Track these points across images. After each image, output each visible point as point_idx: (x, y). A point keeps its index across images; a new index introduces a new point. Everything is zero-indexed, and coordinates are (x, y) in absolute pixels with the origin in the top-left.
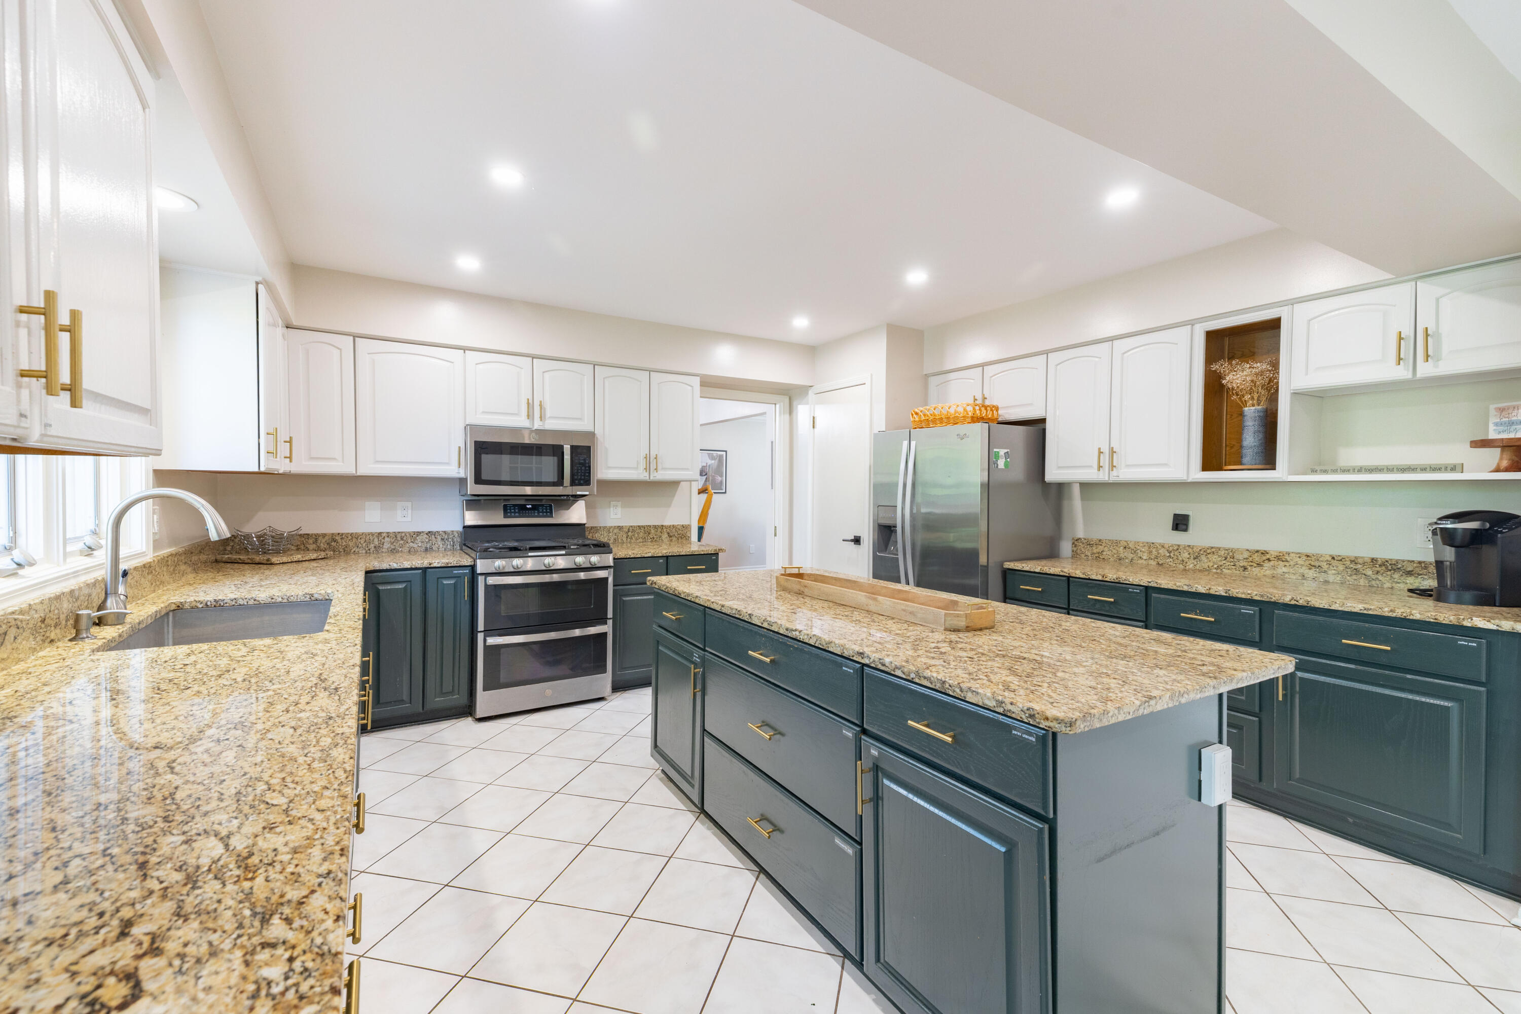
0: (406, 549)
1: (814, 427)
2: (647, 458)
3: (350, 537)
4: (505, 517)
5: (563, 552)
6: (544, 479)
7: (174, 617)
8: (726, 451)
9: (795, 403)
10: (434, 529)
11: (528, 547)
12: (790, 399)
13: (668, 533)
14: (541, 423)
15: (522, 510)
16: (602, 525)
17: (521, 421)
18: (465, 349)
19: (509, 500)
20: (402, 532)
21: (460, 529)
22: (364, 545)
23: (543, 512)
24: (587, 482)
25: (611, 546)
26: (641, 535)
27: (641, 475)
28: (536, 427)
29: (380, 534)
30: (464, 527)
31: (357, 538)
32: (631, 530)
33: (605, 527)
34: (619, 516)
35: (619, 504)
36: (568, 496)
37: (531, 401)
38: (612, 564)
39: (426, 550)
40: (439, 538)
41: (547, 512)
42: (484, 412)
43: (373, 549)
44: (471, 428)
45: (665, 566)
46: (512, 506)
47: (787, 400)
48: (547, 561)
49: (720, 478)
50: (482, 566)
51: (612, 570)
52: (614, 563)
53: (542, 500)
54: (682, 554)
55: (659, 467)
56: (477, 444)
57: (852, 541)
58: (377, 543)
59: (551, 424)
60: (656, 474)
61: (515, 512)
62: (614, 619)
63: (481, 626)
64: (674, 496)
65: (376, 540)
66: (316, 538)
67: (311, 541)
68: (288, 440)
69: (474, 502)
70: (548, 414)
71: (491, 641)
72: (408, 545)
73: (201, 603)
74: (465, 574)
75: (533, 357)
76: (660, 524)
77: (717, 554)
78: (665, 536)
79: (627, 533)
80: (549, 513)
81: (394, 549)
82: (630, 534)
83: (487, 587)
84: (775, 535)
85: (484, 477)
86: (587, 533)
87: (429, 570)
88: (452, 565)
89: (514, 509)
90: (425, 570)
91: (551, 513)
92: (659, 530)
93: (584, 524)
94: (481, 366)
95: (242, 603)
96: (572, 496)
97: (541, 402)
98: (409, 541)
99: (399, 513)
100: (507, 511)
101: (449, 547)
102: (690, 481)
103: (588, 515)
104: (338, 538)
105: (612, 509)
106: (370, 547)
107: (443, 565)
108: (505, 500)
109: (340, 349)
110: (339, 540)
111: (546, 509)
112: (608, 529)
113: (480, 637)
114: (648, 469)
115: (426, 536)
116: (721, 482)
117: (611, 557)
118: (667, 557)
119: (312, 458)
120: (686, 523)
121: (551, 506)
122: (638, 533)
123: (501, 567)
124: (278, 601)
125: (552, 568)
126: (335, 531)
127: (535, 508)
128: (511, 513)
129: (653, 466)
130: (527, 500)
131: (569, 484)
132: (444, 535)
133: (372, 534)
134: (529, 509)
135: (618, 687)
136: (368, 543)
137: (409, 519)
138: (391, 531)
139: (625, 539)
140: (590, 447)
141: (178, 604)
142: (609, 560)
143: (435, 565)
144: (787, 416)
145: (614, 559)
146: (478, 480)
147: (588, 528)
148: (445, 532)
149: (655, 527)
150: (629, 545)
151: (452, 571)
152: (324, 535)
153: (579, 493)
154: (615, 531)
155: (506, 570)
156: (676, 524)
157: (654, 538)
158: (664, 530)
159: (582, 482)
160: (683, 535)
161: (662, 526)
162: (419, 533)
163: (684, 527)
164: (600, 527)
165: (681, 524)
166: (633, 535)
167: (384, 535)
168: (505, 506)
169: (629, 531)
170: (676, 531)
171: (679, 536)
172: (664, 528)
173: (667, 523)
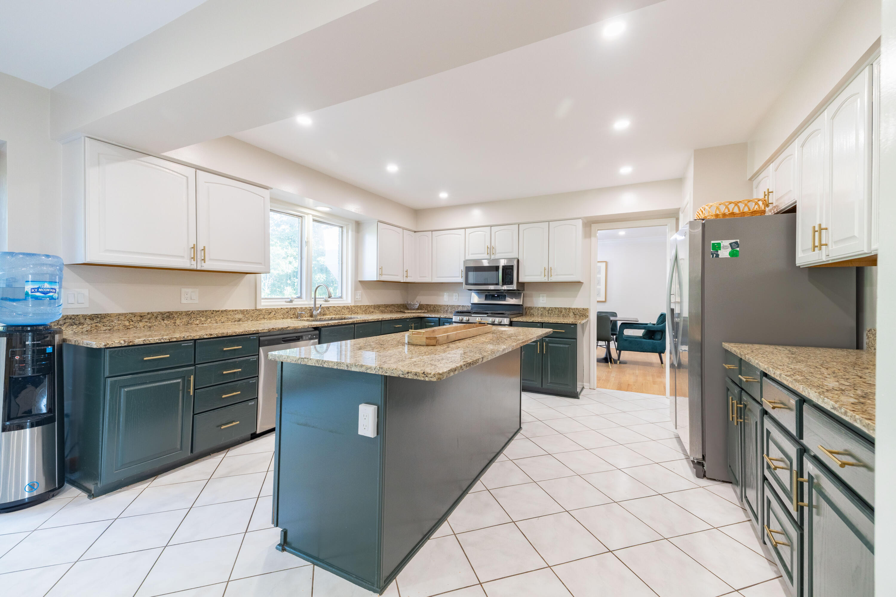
3: (439, 306)
4: (487, 300)
6: (494, 282)
14: (494, 256)
15: (493, 297)
17: (485, 256)
18: (465, 228)
19: (486, 292)
20: (454, 305)
22: (443, 309)
23: (502, 299)
24: (512, 283)
26: (557, 312)
28: (492, 258)
29: (447, 305)
30: (471, 304)
31: (441, 306)
33: (536, 307)
34: (545, 302)
35: (546, 295)
37: (489, 246)
42: (472, 254)
44: (465, 261)
46: (489, 295)
53: (502, 293)
54: (550, 322)
55: (554, 274)
56: (466, 267)
59: (498, 256)
60: (552, 278)
61: (490, 298)
64: (579, 291)
66: (430, 306)
68: (406, 270)
70: (497, 252)
75: (491, 226)
76: (568, 307)
80: (505, 299)
81: (452, 312)
82: (550, 311)
85: (471, 282)
86: (526, 310)
90: (439, 318)
93: (521, 305)
94: (471, 234)
97: (494, 246)
98: (456, 309)
99: (454, 297)
100: (487, 298)
105: (541, 298)
109: (427, 236)
110: (436, 307)
111: (503, 297)
112: (538, 309)
114: (546, 275)
115: (462, 307)
120: (585, 307)
121: (505, 295)
122: (555, 312)
126: (435, 304)
127: (498, 296)
129: (549, 274)
130: (494, 292)
131: (502, 285)
132: (467, 307)
133: (445, 305)
134: (496, 297)
137: (457, 300)
139: (547, 314)
146: (467, 283)
147: (525, 307)
149: (565, 308)
151: (448, 320)
152: (432, 305)
154: (542, 310)
156: (579, 307)
157: (564, 315)
158: (571, 311)
159: (509, 283)
160: (583, 314)
161: (570, 308)
162: (460, 306)
163: (584, 310)
164: (533, 307)
165: (582, 308)
166: (552, 313)
167: (449, 306)
168: (486, 295)
169: (549, 310)
170: (579, 312)
171: (581, 316)
172: (571, 309)
173: (574, 306)
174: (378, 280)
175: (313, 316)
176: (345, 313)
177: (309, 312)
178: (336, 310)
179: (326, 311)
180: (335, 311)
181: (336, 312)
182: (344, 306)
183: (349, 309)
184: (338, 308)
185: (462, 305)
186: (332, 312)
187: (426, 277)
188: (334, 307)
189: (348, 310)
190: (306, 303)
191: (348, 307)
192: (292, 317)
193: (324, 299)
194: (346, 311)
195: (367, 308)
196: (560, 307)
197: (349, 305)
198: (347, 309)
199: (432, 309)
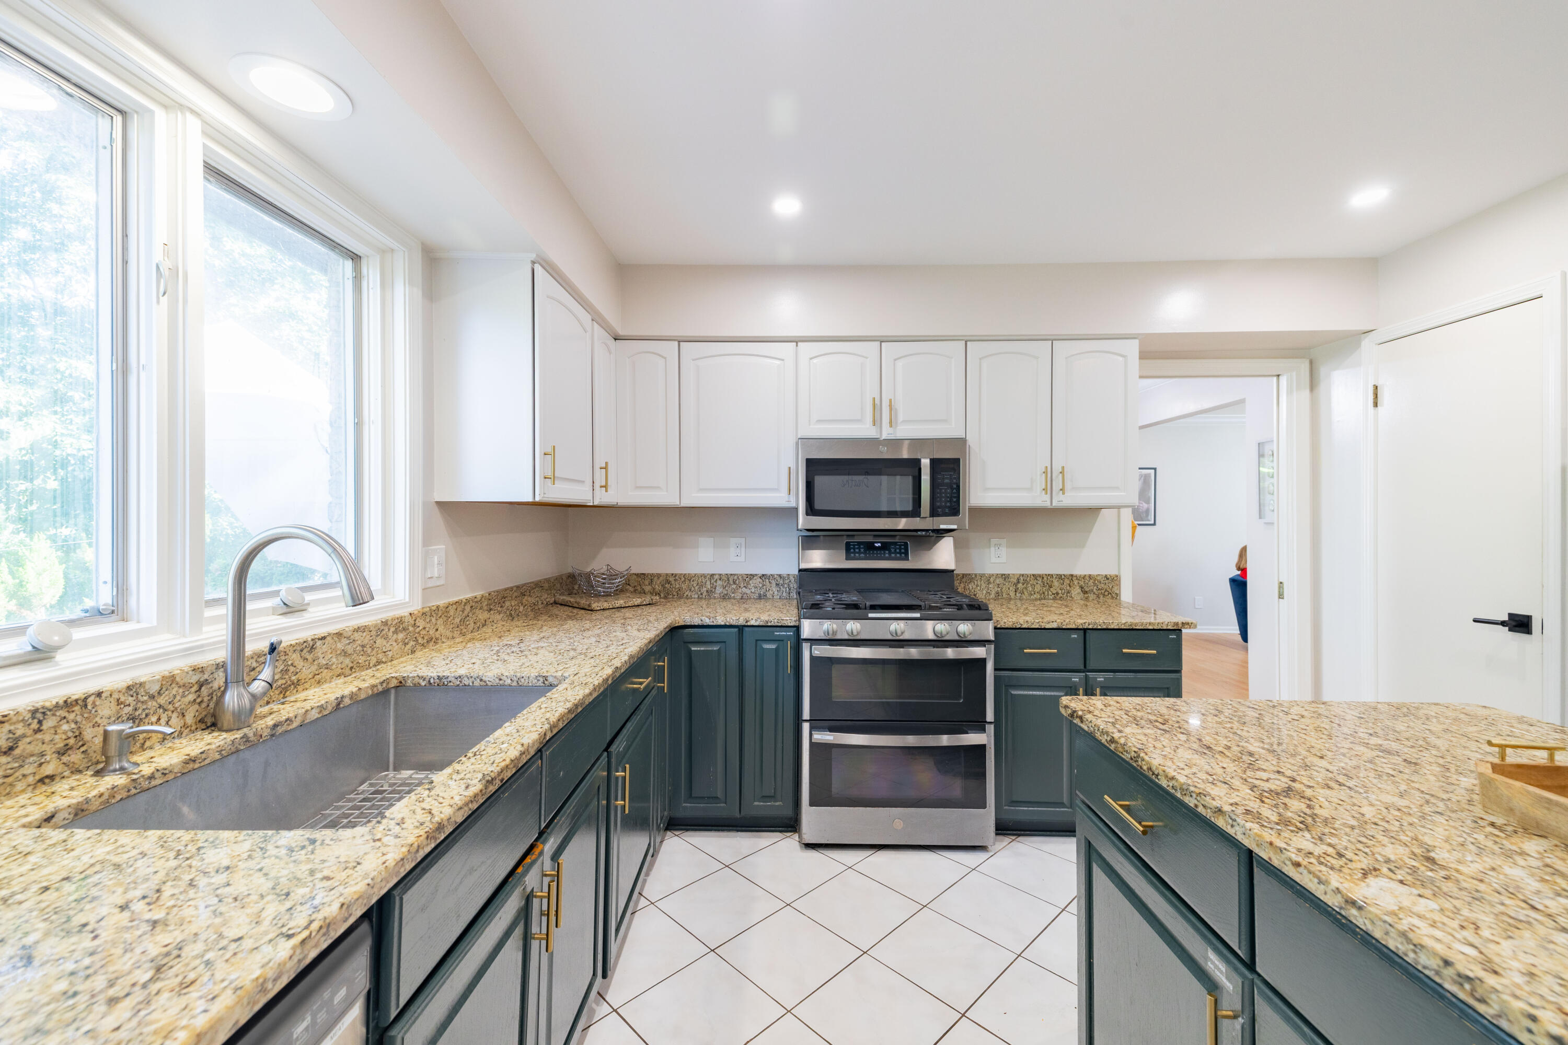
0: (738, 596)
1: (1376, 405)
2: (1048, 473)
3: (683, 579)
4: (847, 559)
5: (918, 615)
6: (898, 508)
7: (396, 693)
8: (1155, 469)
9: (1323, 371)
10: (768, 572)
11: (868, 604)
12: (1311, 362)
13: (1082, 588)
14: (891, 430)
15: (869, 550)
16: (978, 571)
17: (865, 430)
18: (796, 341)
19: (853, 536)
20: (735, 575)
21: (796, 572)
22: (697, 588)
23: (895, 553)
24: (954, 510)
25: (991, 607)
26: (1038, 588)
27: (1035, 498)
28: (884, 436)
29: (712, 575)
30: (800, 570)
31: (690, 580)
32: (1021, 581)
33: (982, 576)
34: (1003, 560)
35: (1004, 541)
36: (927, 530)
37: (877, 402)
38: (992, 638)
39: (760, 597)
40: (774, 582)
41: (900, 553)
42: (819, 421)
43: (705, 593)
44: (804, 441)
45: (1082, 645)
46: (857, 544)
47: (1304, 366)
48: (894, 626)
49: (1145, 506)
50: (808, 628)
51: (993, 646)
52: (996, 635)
53: (895, 536)
54: (1112, 627)
55: (1068, 485)
56: (810, 462)
57: (1503, 623)
58: (709, 587)
59: (905, 431)
60: (1061, 497)
61: (860, 553)
62: (997, 723)
63: (806, 715)
64: (1090, 532)
65: (708, 583)
66: (651, 578)
67: (647, 582)
68: (604, 466)
69: (812, 539)
70: (901, 418)
71: (820, 737)
72: (740, 591)
73: (424, 680)
74: (788, 637)
75: (882, 340)
76: (1067, 572)
77: (1178, 631)
78: (1076, 591)
79: (1016, 584)
80: (904, 554)
81: (726, 595)
82: (1020, 586)
83: (813, 659)
84: (1281, 596)
85: (818, 506)
86: (956, 583)
87: (746, 629)
88: (772, 624)
89: (859, 548)
90: (741, 628)
91: (906, 553)
92: (1067, 581)
93: (953, 571)
94: (815, 361)
95: (467, 684)
96: (933, 531)
97: (891, 401)
98: (742, 585)
99: (733, 551)
100: (850, 551)
101: (784, 594)
102: (1119, 507)
103: (958, 559)
104: (671, 579)
105: (992, 549)
106: (702, 591)
107: (761, 624)
108: (848, 536)
109: (665, 358)
110: (673, 582)
111: (900, 549)
112: (988, 579)
113: (806, 727)
114: (1048, 489)
115: (759, 580)
116: (1147, 511)
117: (990, 626)
118: (1085, 630)
119: (638, 488)
120: (1111, 572)
121: (906, 544)
122: (1033, 586)
123: (831, 632)
124: (506, 683)
125: (901, 638)
126: (669, 572)
127: (885, 546)
128: (854, 553)
129: (1057, 485)
130: (875, 536)
131: (928, 514)
132: (778, 579)
133: (704, 576)
134: (878, 548)
135: (1004, 828)
136: (701, 586)
137: (742, 559)
138: (723, 572)
139: (1012, 594)
140: (959, 460)
141: (401, 679)
142: (987, 630)
143: (753, 623)
144: (1307, 392)
145: (996, 628)
146: (811, 510)
147: (958, 575)
148: (780, 576)
149: (1060, 577)
150: (1019, 604)
151: (774, 632)
152: (659, 575)
153: (942, 527)
154: (998, 581)
155: (839, 637)
156: (1094, 572)
157: (1058, 594)
158: (1076, 582)
159: (947, 510)
160: (1106, 590)
161: (1072, 575)
162: (752, 576)
163: (1108, 579)
164: (976, 575)
165: (1104, 573)
166: (1026, 588)
167: (716, 577)
168: (848, 545)
169: (1018, 582)
170: (1095, 584)
171: (1101, 596)
172: (1074, 578)
173: (1079, 571)
174: (537, 499)
175: (227, 719)
176: (390, 654)
177: (191, 697)
178: (349, 649)
179: (300, 663)
180: (345, 653)
181: (347, 661)
182: (385, 623)
183: (404, 629)
184: (357, 636)
185: (761, 572)
186: (327, 667)
187: (658, 487)
188: (339, 635)
189: (401, 636)
190: (165, 642)
191: (401, 620)
192: (48, 770)
193: (276, 601)
194: (392, 644)
195: (466, 613)
196: (1047, 573)
197: (404, 612)
198: (395, 632)
199: (658, 588)
